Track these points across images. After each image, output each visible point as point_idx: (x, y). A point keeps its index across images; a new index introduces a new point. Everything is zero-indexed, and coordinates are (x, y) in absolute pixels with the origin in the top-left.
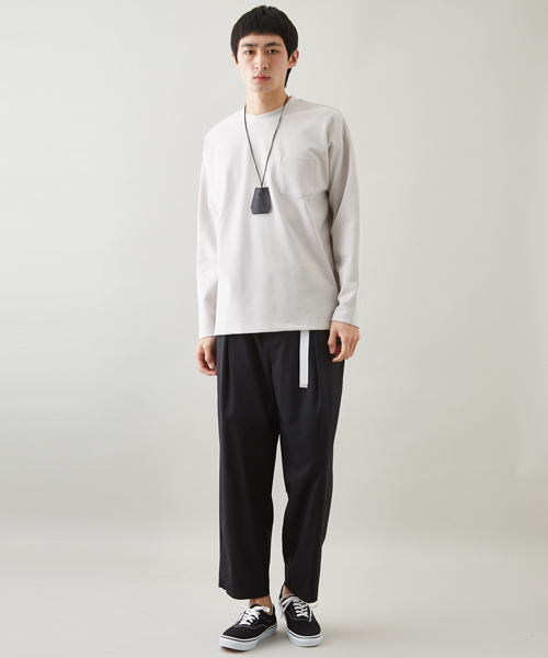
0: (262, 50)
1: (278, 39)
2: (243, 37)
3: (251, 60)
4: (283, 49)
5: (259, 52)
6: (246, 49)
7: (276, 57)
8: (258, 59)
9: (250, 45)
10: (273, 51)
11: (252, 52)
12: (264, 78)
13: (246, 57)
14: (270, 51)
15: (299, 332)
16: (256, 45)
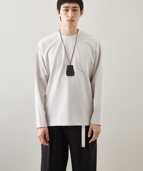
0: (71, 10)
1: (77, 5)
2: (63, 4)
3: (66, 14)
4: (79, 9)
5: (70, 10)
6: (64, 9)
7: (77, 12)
8: (70, 13)
9: (66, 7)
10: (75, 10)
11: (67, 10)
12: (72, 21)
13: (65, 12)
14: (74, 10)
15: (81, 126)
16: (69, 7)
